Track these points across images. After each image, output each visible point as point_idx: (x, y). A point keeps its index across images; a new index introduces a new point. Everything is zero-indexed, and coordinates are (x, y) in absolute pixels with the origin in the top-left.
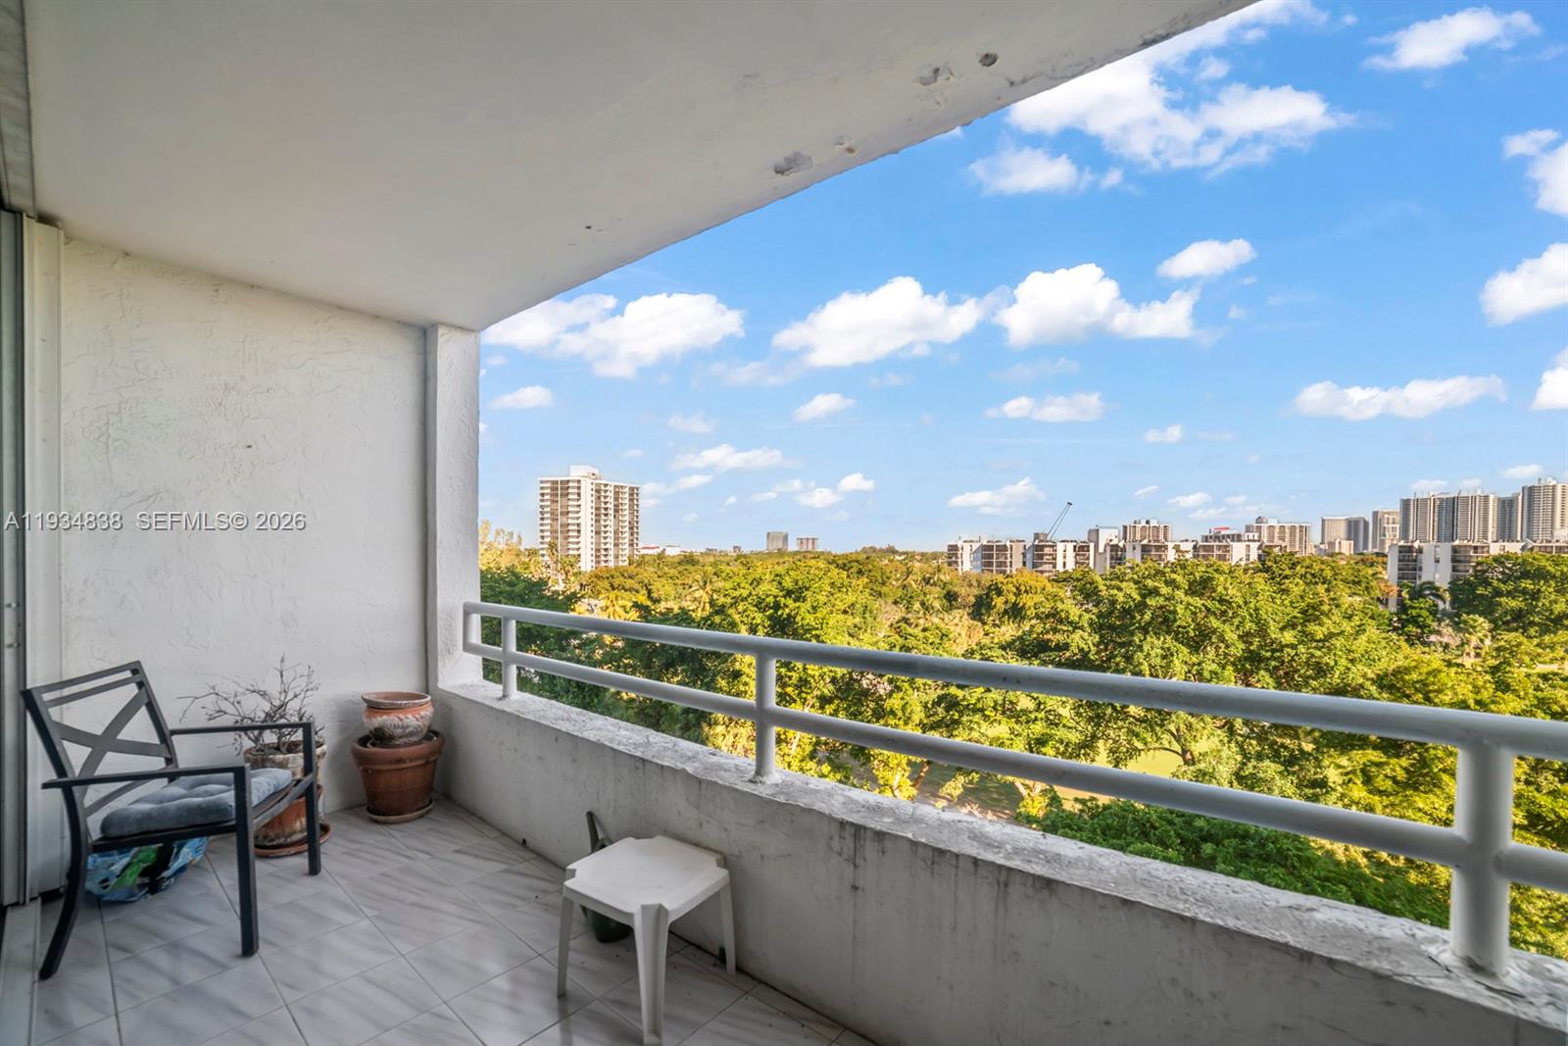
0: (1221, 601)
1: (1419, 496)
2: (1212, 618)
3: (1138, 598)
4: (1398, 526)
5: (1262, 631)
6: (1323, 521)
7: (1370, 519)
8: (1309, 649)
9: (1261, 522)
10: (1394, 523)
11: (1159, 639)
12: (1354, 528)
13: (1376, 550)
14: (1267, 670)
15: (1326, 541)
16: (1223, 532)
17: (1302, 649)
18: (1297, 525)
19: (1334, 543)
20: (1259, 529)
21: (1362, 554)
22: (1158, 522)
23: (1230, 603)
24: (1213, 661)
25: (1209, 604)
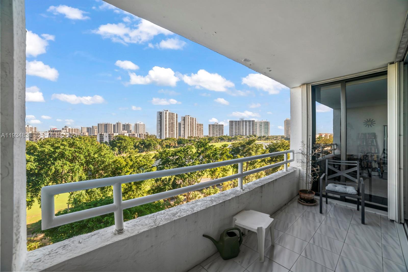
0: (79, 148)
1: (101, 123)
2: (76, 153)
3: (53, 150)
4: (97, 129)
5: (89, 155)
6: (82, 128)
7: (91, 127)
8: (101, 158)
9: (67, 127)
10: (96, 129)
11: (61, 161)
12: (88, 129)
13: (93, 135)
14: (91, 164)
15: (82, 132)
16: (55, 130)
17: (99, 158)
18: (76, 128)
19: (84, 133)
20: (66, 129)
21: (90, 135)
22: (32, 126)
23: (82, 149)
24: (78, 165)
25: (76, 149)
